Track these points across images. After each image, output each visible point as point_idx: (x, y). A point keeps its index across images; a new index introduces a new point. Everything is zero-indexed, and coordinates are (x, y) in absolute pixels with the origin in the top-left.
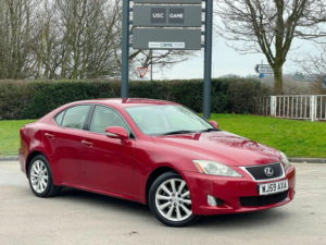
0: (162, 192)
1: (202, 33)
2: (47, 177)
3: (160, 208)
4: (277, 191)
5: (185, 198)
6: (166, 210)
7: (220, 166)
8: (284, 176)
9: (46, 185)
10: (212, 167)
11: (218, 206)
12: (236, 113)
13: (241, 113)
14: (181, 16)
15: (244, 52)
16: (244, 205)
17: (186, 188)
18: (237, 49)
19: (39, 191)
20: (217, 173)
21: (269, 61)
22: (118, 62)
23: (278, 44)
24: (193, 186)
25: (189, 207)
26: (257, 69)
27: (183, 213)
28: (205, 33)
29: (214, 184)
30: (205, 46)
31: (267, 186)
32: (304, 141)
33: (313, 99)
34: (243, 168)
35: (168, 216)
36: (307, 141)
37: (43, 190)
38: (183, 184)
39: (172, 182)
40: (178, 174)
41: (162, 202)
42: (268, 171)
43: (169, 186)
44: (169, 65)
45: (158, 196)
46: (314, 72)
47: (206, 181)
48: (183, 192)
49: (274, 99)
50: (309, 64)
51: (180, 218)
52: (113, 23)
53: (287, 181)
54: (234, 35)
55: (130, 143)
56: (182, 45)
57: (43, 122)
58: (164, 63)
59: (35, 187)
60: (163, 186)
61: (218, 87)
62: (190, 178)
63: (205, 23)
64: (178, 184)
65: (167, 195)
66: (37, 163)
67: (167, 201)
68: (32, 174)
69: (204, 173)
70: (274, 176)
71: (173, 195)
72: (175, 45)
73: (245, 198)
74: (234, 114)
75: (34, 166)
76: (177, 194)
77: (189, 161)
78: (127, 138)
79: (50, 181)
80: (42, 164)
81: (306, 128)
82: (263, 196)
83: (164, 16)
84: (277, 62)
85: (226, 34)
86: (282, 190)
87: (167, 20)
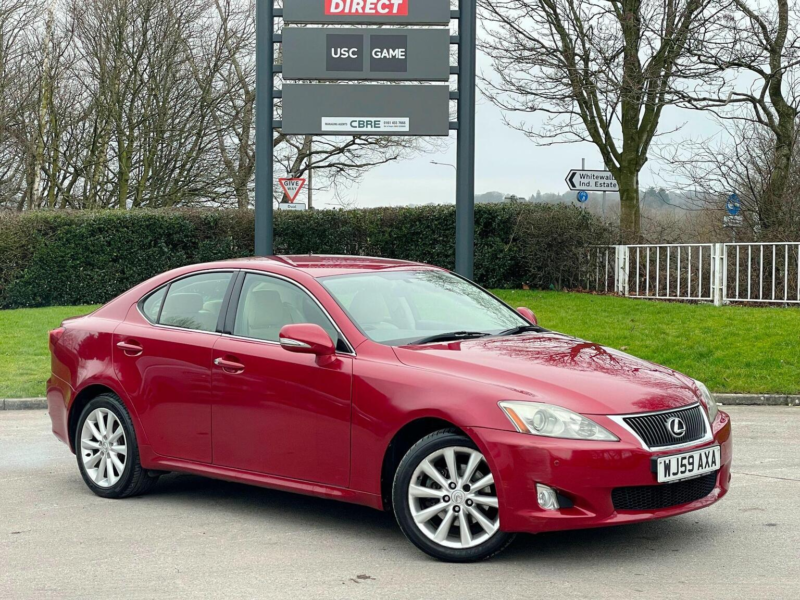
0: (424, 480)
1: (452, 96)
2: (123, 449)
3: (420, 517)
4: (697, 472)
5: (480, 493)
6: (435, 522)
7: (563, 415)
8: (709, 436)
9: (121, 467)
10: (545, 417)
11: (561, 509)
12: (533, 287)
13: (545, 288)
14: (399, 53)
15: (548, 138)
16: (622, 508)
17: (483, 469)
18: (530, 134)
19: (103, 483)
20: (557, 431)
21: (608, 161)
22: (228, 164)
23: (628, 122)
24: (501, 462)
25: (490, 513)
26: (571, 180)
27: (476, 529)
28: (458, 96)
29: (553, 458)
30: (458, 127)
31: (673, 460)
32: (710, 353)
33: (718, 252)
34: (618, 420)
35: (439, 537)
36: (719, 354)
37: (113, 480)
38: (475, 458)
39: (449, 454)
40: (464, 436)
41: (424, 503)
42: (674, 425)
43: (440, 464)
44: (353, 172)
45: (415, 490)
46: (718, 187)
47: (532, 451)
48: (474, 480)
49: (622, 252)
50: (704, 168)
51: (467, 541)
52: (216, 68)
53: (717, 449)
54: (522, 98)
55: (339, 363)
56: (402, 124)
57: (110, 315)
58: (341, 168)
59: (92, 473)
60: (426, 466)
61: (488, 224)
62: (495, 445)
63: (459, 71)
64: (462, 459)
65: (437, 486)
66: (99, 413)
67: (436, 501)
68: (85, 440)
69: (528, 433)
70: (689, 436)
71: (452, 486)
72: (386, 124)
73: (622, 489)
74: (526, 290)
75: (89, 423)
76: (460, 483)
77: (490, 404)
78: (331, 351)
79: (132, 459)
80: (112, 416)
81: (710, 323)
82: (665, 485)
83: (359, 53)
84: (626, 165)
85: (503, 97)
86: (707, 470)
87: (366, 64)
